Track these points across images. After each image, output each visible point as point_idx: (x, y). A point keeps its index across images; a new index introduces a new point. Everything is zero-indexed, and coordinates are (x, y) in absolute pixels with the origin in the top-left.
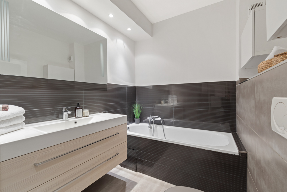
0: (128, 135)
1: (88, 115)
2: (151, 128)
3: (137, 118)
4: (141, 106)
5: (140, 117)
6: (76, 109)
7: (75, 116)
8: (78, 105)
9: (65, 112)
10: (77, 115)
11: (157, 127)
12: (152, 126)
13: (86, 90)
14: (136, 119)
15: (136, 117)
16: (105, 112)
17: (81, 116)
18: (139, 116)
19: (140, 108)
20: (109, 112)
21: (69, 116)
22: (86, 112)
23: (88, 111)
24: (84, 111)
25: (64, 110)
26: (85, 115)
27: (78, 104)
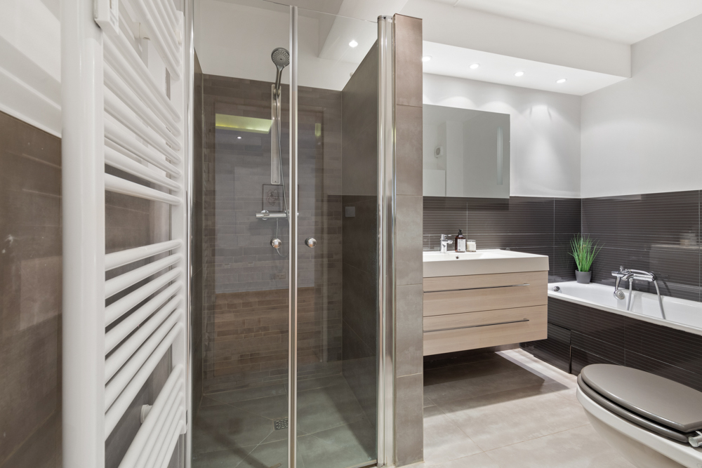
0: (549, 297)
1: (475, 249)
2: (622, 297)
3: (582, 271)
4: (593, 245)
5: (591, 269)
6: (457, 238)
7: (456, 249)
8: (460, 233)
9: (444, 241)
10: (458, 248)
11: (643, 298)
12: (625, 293)
13: (471, 208)
14: (578, 273)
15: (579, 267)
16: (505, 249)
17: (464, 250)
18: (587, 267)
19: (592, 248)
20: (512, 250)
21: (449, 248)
22: (472, 244)
23: (474, 244)
24: (468, 243)
25: (442, 239)
26: (470, 249)
27: (460, 231)
